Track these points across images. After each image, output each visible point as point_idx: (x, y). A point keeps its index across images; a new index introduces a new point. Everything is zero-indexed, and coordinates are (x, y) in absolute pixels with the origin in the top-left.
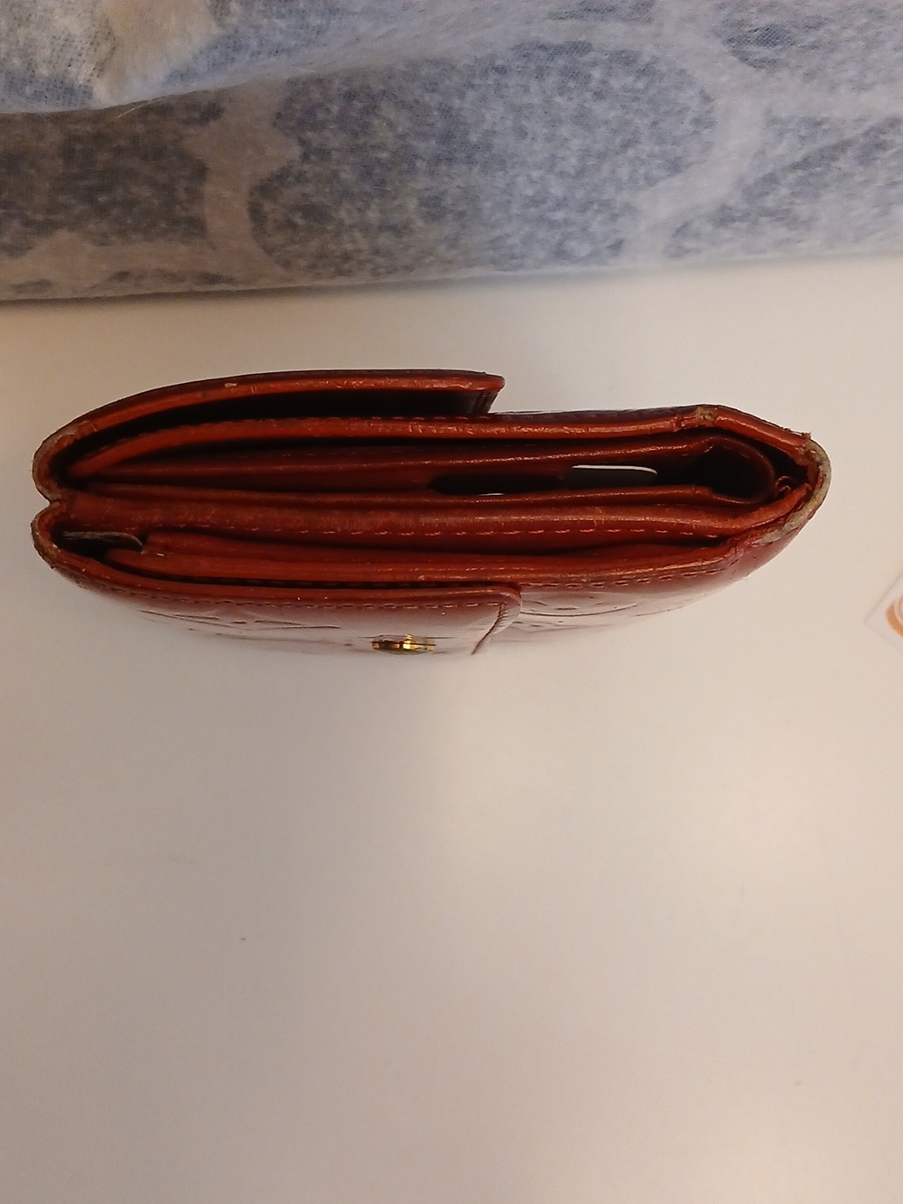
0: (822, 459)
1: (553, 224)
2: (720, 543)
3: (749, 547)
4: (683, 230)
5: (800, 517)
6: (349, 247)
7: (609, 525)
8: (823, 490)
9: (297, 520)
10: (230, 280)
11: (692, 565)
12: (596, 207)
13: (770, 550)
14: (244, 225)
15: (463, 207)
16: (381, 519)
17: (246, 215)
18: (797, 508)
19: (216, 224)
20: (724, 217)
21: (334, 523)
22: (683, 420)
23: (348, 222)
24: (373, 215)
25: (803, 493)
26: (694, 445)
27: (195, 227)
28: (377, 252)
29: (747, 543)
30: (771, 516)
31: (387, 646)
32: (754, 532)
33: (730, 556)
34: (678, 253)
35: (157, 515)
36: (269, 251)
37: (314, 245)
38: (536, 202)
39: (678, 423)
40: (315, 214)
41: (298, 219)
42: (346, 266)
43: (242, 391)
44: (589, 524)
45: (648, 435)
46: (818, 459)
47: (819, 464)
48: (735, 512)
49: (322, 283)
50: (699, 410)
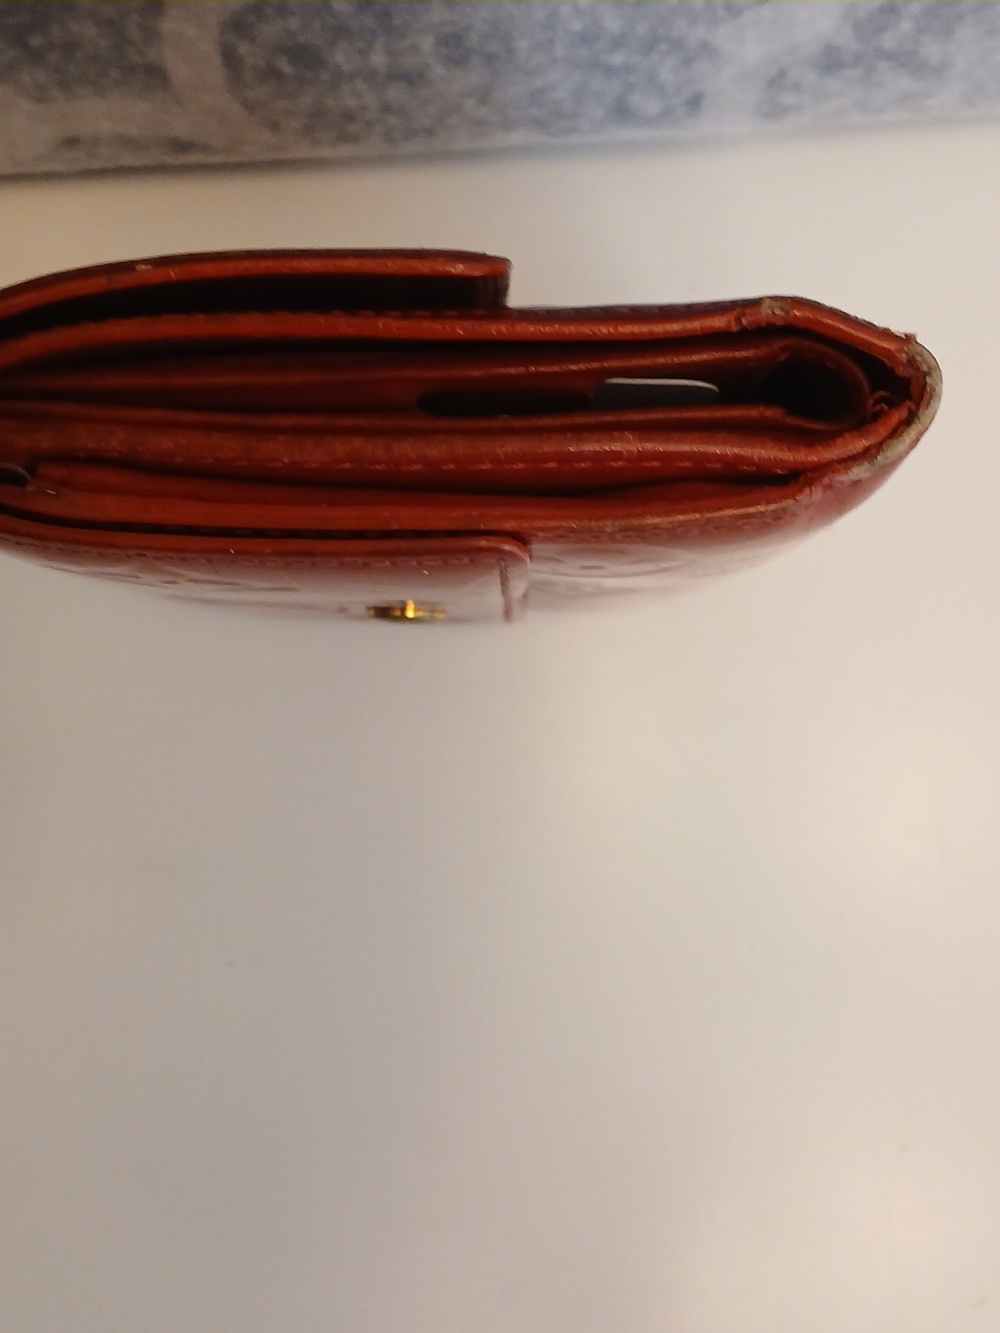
0: (929, 368)
1: (609, 71)
2: (789, 481)
3: (829, 487)
4: (778, 80)
5: (900, 445)
6: (351, 102)
7: (643, 456)
8: (931, 410)
9: (227, 448)
10: (206, 148)
11: (751, 510)
12: (663, 47)
13: (857, 492)
14: (216, 73)
15: (493, 48)
16: (340, 447)
17: (217, 60)
18: (895, 433)
19: (180, 71)
20: (830, 61)
21: (280, 452)
22: (744, 315)
23: (347, 68)
24: (379, 60)
25: (903, 413)
26: (763, 351)
27: (155, 77)
28: (387, 109)
29: (826, 480)
30: (861, 444)
31: (384, 613)
32: (837, 466)
33: (803, 498)
34: (773, 111)
35: (46, 440)
36: (250, 107)
37: (306, 100)
38: (586, 38)
39: (738, 320)
40: (307, 58)
41: (286, 67)
42: (352, 128)
43: (158, 275)
44: (618, 455)
45: (698, 336)
46: (925, 368)
47: (925, 374)
48: (812, 439)
49: (326, 152)
50: (767, 302)
